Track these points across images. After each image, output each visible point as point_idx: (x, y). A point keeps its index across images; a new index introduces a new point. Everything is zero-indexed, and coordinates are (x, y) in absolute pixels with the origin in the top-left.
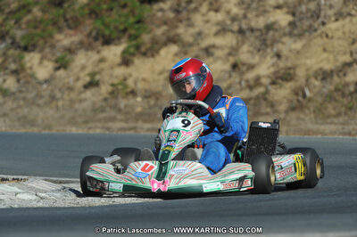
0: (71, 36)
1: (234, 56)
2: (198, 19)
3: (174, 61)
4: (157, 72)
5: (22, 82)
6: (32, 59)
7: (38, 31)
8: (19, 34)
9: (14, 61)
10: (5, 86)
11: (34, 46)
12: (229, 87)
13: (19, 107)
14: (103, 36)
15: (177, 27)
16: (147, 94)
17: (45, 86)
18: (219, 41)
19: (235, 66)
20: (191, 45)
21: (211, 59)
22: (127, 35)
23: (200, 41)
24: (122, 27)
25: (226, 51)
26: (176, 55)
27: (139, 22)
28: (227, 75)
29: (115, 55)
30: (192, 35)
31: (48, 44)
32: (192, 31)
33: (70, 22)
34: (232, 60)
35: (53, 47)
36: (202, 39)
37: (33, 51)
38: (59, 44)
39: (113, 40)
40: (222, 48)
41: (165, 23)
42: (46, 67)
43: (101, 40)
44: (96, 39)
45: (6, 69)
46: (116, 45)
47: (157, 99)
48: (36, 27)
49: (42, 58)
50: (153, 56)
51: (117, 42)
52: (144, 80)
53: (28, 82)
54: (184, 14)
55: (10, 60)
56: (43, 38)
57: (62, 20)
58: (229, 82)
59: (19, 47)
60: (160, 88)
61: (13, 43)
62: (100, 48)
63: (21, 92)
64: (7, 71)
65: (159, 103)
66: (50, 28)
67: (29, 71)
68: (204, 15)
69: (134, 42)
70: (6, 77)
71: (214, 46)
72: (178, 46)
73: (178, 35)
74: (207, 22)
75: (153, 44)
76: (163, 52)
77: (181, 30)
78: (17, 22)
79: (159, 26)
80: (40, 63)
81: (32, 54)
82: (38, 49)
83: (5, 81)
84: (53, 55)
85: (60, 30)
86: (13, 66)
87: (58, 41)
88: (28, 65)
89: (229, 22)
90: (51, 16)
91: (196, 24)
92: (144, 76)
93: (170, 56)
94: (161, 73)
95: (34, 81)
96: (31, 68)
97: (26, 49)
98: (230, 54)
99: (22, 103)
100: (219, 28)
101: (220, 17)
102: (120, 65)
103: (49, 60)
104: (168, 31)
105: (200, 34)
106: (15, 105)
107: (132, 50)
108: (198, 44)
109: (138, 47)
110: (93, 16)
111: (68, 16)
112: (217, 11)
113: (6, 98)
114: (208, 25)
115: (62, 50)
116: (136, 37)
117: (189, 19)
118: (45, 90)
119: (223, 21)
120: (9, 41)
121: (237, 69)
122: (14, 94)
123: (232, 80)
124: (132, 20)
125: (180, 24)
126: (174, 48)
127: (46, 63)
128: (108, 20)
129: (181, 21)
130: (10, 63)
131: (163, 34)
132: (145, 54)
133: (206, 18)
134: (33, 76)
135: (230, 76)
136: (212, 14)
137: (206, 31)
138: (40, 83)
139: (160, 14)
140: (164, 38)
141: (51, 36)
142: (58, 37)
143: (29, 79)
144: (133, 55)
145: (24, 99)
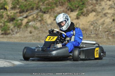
0: (60, 8)
1: (114, 17)
2: (103, 3)
3: (94, 18)
4: (87, 22)
5: (42, 24)
6: (46, 16)
7: (50, 7)
8: (43, 7)
9: (40, 17)
10: (36, 26)
11: (48, 12)
12: (111, 27)
13: (40, 33)
14: (71, 9)
15: (96, 6)
16: (83, 30)
17: (49, 26)
18: (109, 11)
19: (113, 20)
20: (100, 12)
21: (106, 17)
22: (79, 8)
23: (103, 11)
24: (77, 6)
25: (112, 15)
26: (95, 16)
27: (83, 4)
28: (111, 23)
29: (74, 15)
30: (101, 9)
31: (52, 11)
32: (101, 7)
33: (61, 3)
34: (113, 18)
35: (54, 12)
36: (104, 10)
37: (47, 13)
38: (56, 11)
39: (74, 10)
40: (110, 14)
41: (92, 5)
42: (51, 19)
43: (70, 10)
44: (69, 10)
45: (37, 19)
46: (75, 12)
47: (86, 31)
48: (49, 5)
49: (50, 16)
50: (87, 16)
51: (75, 11)
52: (83, 24)
53: (44, 24)
54: (99, 2)
55: (39, 17)
56: (51, 9)
57: (58, 3)
58: (111, 26)
59: (42, 12)
60: (88, 27)
61: (40, 11)
62: (69, 13)
63: (41, 28)
64: (37, 21)
65: (87, 32)
66: (54, 5)
67: (45, 21)
68: (105, 2)
69: (81, 11)
70: (37, 22)
71: (107, 13)
72: (96, 13)
73: (95, 9)
74: (106, 4)
75: (87, 12)
76: (90, 15)
77: (97, 7)
78: (43, 3)
79: (90, 6)
80: (49, 18)
81: (47, 15)
82: (49, 13)
83: (36, 24)
84: (54, 15)
85: (57, 6)
86: (40, 19)
87: (56, 10)
88: (45, 18)
89: (113, 5)
90: (55, 1)
91: (102, 5)
92: (83, 23)
93: (93, 16)
94: (89, 22)
95: (46, 24)
96: (46, 20)
97: (45, 13)
98: (112, 16)
99: (41, 32)
100: (110, 7)
101: (111, 3)
102: (75, 19)
103: (52, 17)
104: (93, 7)
105: (103, 9)
106: (38, 33)
107: (80, 14)
108: (102, 12)
109: (82, 13)
110: (69, 1)
111: (60, 2)
112: (110, 1)
113: (36, 30)
114: (107, 6)
115: (57, 13)
116: (82, 9)
117: (100, 3)
118: (49, 27)
119: (111, 4)
120: (39, 10)
121: (114, 21)
122: (38, 28)
123: (112, 25)
124: (81, 3)
125: (97, 5)
126: (94, 13)
127: (51, 18)
128: (73, 3)
129: (97, 4)
130: (38, 18)
131: (91, 8)
132: (84, 15)
133: (106, 3)
134: (46, 22)
135: (112, 23)
136: (108, 2)
137: (106, 8)
138: (48, 25)
139: (91, 1)
140: (91, 10)
141: (54, 8)
142: (56, 9)
143: (45, 23)
144: (80, 15)
145: (42, 30)
